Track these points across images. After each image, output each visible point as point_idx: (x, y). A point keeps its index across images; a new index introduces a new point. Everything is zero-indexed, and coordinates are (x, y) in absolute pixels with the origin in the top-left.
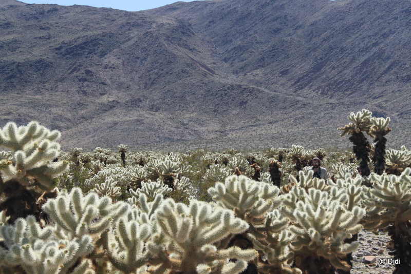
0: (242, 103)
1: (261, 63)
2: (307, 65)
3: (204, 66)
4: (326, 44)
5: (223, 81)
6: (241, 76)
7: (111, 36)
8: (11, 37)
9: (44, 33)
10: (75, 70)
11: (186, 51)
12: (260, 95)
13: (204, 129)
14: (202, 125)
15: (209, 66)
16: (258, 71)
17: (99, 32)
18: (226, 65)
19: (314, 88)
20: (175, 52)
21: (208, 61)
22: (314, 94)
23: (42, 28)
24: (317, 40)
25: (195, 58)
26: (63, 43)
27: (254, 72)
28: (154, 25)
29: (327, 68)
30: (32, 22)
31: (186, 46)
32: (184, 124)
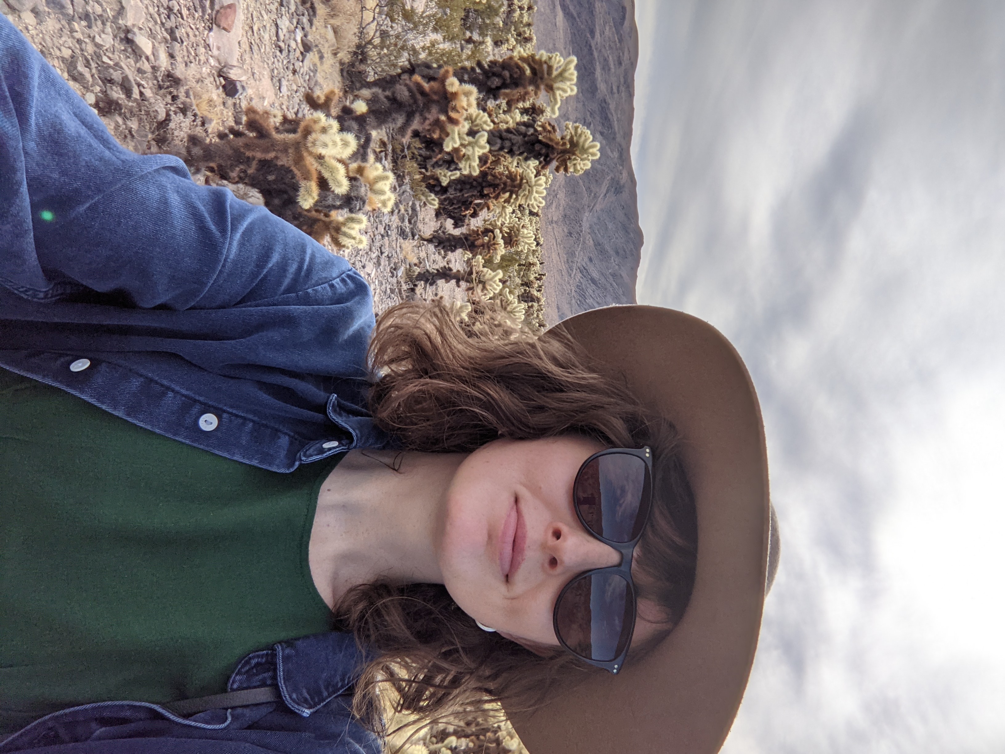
0: (570, 234)
1: (597, 244)
2: (595, 275)
3: (594, 205)
4: (608, 286)
5: (585, 219)
6: (588, 231)
7: (614, 139)
8: (612, 66)
9: (615, 90)
10: (591, 114)
11: (605, 192)
12: (576, 245)
13: (554, 209)
14: (556, 208)
15: (594, 209)
16: (591, 242)
17: (616, 129)
18: (595, 220)
19: (581, 280)
20: (604, 184)
21: (598, 207)
22: (577, 280)
23: (618, 87)
24: (611, 279)
25: (600, 199)
26: (609, 104)
27: (591, 240)
28: (621, 168)
29: (594, 287)
30: (622, 80)
31: (607, 191)
32: (556, 195)
